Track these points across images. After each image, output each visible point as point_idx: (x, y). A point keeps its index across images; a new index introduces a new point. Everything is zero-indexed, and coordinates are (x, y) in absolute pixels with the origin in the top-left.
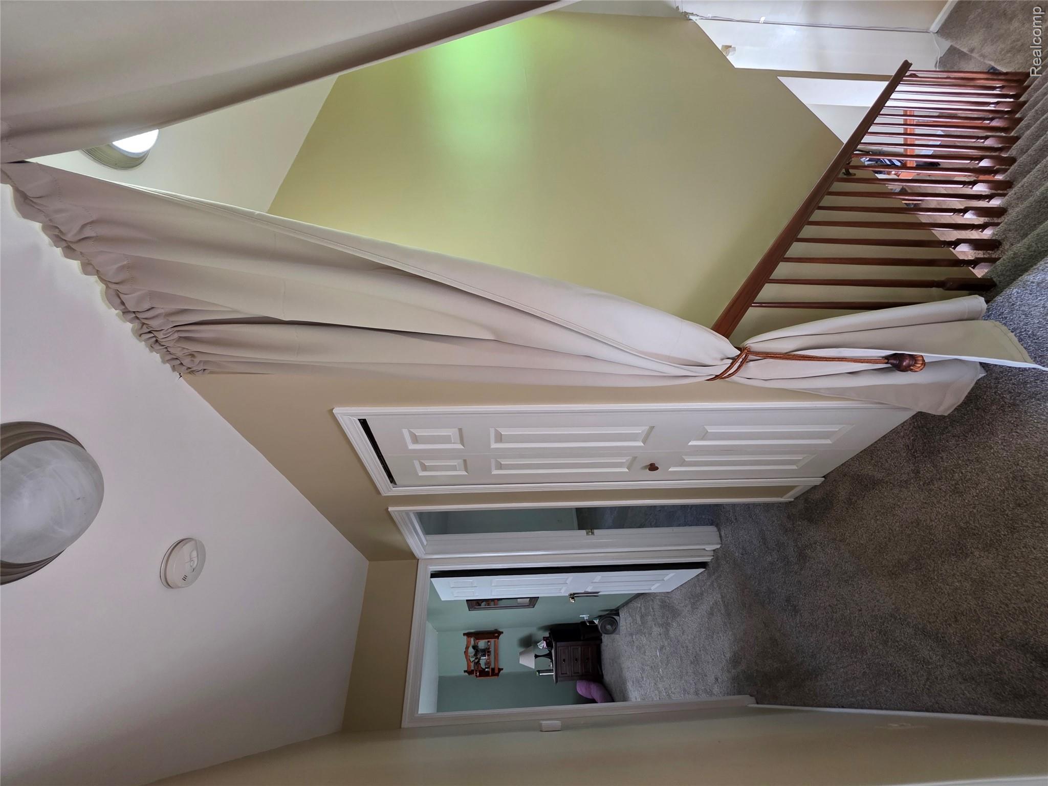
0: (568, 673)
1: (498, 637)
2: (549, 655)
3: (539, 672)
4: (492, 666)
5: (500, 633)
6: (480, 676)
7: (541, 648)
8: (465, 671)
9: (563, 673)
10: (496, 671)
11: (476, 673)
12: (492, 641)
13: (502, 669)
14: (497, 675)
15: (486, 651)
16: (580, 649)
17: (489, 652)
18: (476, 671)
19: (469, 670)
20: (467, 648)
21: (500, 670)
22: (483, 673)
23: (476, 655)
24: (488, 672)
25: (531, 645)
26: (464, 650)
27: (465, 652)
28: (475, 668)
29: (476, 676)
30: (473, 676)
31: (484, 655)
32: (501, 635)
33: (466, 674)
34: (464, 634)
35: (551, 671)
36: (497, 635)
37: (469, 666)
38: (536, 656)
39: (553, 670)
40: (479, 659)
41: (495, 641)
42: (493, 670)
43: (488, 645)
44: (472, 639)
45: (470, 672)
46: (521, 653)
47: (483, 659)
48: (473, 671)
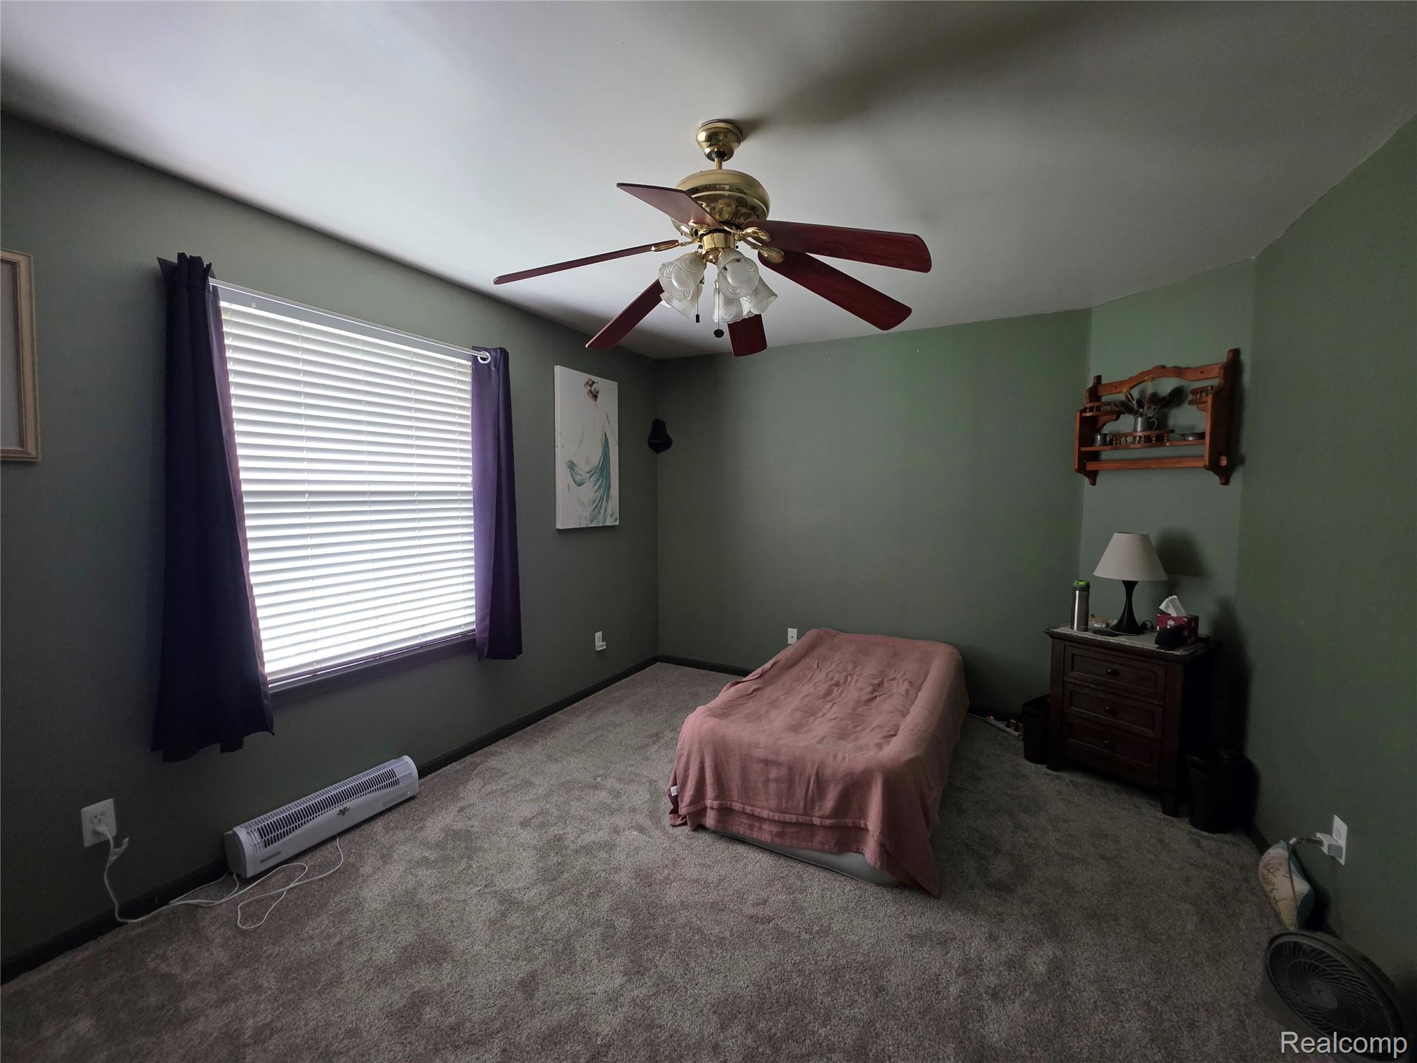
0: (1074, 674)
1: (1214, 466)
2: (1129, 624)
3: (1086, 589)
4: (1105, 455)
5: (1225, 476)
6: (1083, 419)
7: (1162, 607)
8: (1099, 378)
9: (1076, 658)
10: (1091, 466)
11: (1091, 409)
12: (1204, 449)
13: (1094, 483)
14: (1082, 469)
15: (1159, 432)
16: (1150, 733)
17: (1160, 441)
18: (1098, 408)
19: (1100, 390)
20: (1178, 372)
21: (1093, 476)
22: (1089, 427)
23: (1155, 398)
24: (1092, 442)
25: (1166, 570)
26: (1168, 365)
27: (1163, 367)
28: (1109, 403)
29: (1084, 410)
30: (1084, 402)
31: (1148, 425)
32: (1216, 478)
33: (1090, 384)
34: (1236, 353)
35: (1084, 625)
36: (1224, 462)
37: (1115, 386)
38: (1130, 586)
39: (1086, 630)
40: (1136, 413)
41: (1201, 457)
42: (1095, 456)
43: (1184, 436)
44: (1215, 382)
45: (1094, 394)
46: (1145, 539)
47: (1131, 425)
48: (1098, 398)
